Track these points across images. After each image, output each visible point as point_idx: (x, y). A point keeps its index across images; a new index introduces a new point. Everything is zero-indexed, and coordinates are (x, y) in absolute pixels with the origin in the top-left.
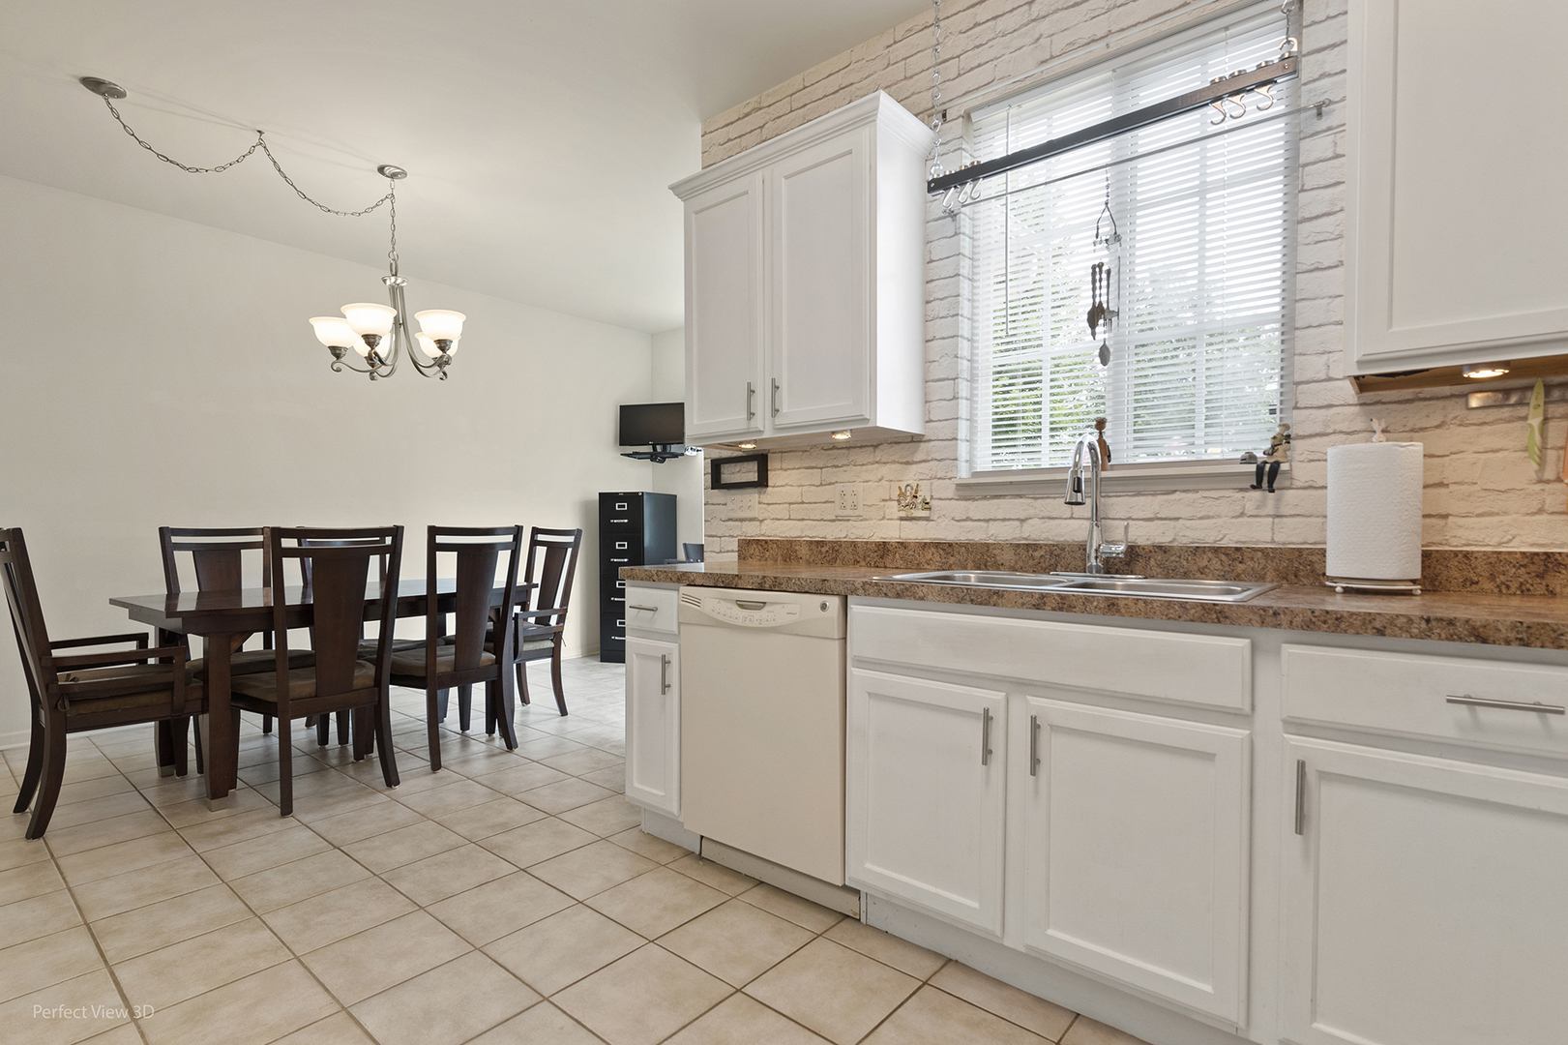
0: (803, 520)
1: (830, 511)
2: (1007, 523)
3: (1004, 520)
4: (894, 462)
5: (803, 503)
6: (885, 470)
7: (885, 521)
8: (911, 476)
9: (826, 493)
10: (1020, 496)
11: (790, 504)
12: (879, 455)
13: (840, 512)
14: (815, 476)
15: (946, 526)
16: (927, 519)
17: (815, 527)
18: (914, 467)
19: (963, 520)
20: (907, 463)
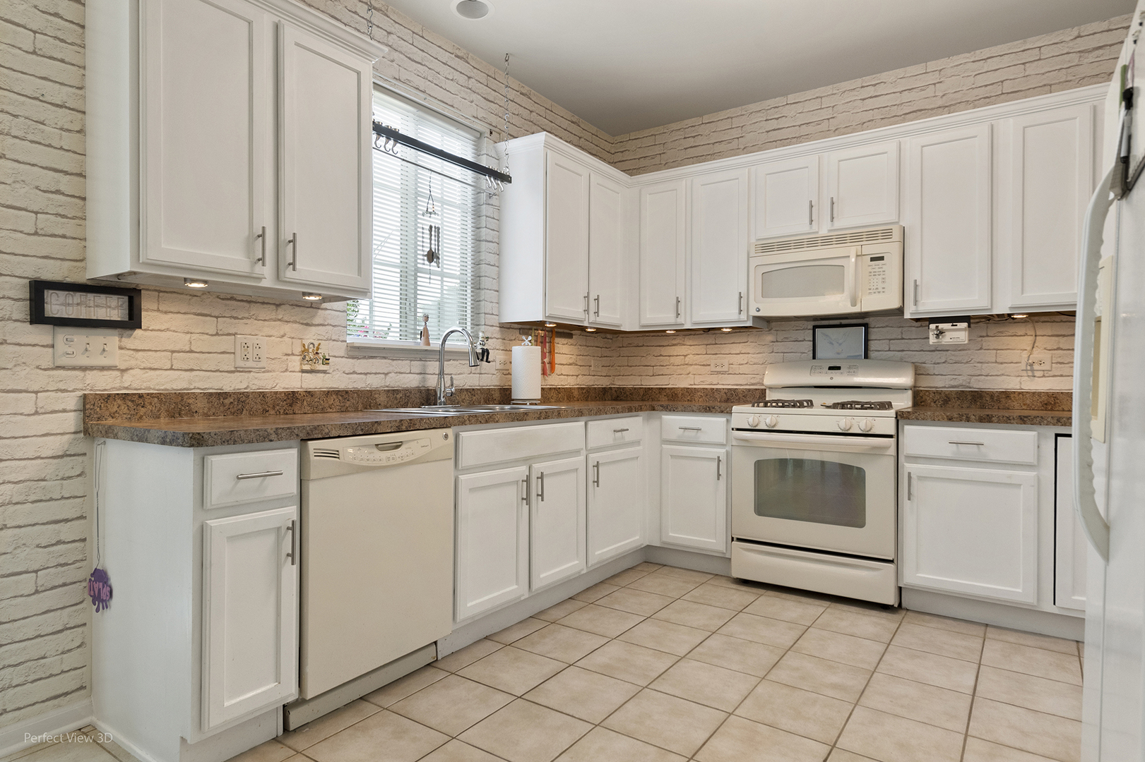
0: (192, 370)
1: (227, 362)
2: (377, 376)
3: (376, 374)
4: (295, 322)
5: (191, 352)
6: (287, 328)
7: (288, 373)
8: (311, 335)
9: (225, 343)
10: (385, 358)
11: (173, 352)
12: (281, 313)
13: (241, 364)
14: (210, 325)
15: (339, 377)
16: (324, 372)
17: (209, 378)
18: (313, 328)
19: (351, 373)
20: (307, 324)
